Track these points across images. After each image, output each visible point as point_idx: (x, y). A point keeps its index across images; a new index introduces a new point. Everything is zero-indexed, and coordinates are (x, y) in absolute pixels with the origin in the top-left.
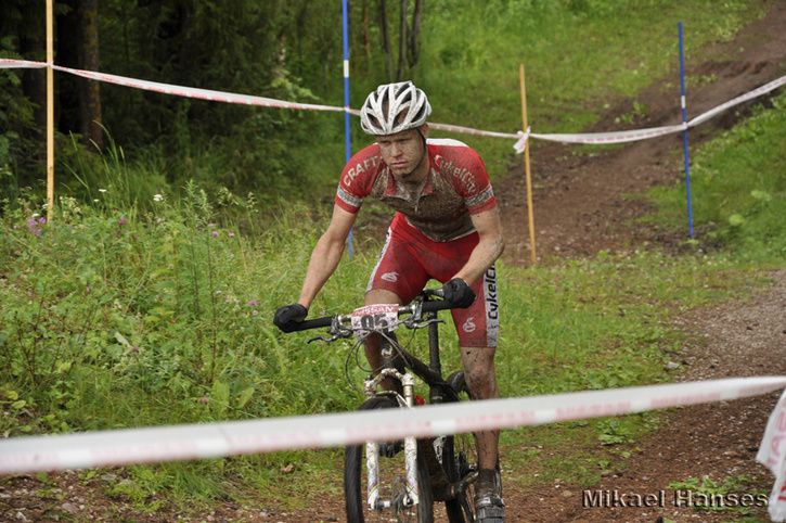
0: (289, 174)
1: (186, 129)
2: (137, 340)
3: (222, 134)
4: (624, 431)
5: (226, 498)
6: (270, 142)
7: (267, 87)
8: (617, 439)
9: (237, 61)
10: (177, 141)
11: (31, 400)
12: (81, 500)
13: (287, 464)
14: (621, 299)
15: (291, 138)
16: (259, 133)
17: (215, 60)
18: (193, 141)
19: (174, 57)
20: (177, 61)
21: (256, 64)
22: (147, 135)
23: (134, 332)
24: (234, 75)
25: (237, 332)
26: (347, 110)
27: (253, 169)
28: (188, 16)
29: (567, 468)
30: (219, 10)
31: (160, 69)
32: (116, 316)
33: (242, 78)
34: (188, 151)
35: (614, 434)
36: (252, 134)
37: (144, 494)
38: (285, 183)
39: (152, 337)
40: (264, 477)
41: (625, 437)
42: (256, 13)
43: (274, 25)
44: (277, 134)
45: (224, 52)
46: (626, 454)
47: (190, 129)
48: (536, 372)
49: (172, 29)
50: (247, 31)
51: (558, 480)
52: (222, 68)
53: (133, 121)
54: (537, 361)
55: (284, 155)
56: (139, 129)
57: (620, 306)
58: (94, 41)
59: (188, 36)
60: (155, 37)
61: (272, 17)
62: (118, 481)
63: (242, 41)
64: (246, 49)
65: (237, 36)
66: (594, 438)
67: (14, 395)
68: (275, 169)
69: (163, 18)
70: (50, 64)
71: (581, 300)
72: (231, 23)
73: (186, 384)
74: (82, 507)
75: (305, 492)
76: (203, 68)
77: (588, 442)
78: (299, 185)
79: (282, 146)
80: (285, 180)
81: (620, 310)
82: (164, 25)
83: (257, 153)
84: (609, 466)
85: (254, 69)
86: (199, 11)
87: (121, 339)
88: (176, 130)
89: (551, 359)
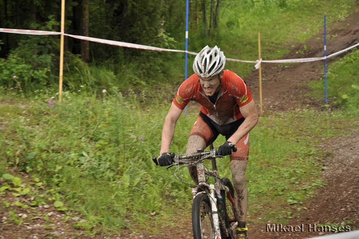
0: (164, 72)
1: (122, 53)
2: (92, 155)
3: (137, 56)
4: (298, 198)
5: (126, 228)
6: (156, 59)
7: (156, 37)
8: (295, 202)
9: (144, 26)
10: (119, 57)
11: (45, 182)
12: (63, 230)
13: (153, 212)
14: (297, 134)
15: (165, 58)
16: (151, 55)
17: (135, 25)
18: (125, 58)
19: (119, 24)
20: (120, 26)
21: (152, 28)
22: (107, 55)
23: (91, 151)
24: (142, 32)
25: (135, 150)
26: (187, 52)
27: (149, 70)
28: (125, 7)
29: (274, 216)
30: (138, 5)
31: (113, 28)
32: (83, 145)
33: (146, 33)
34: (123, 62)
35: (294, 199)
36: (149, 56)
37: (90, 227)
38: (161, 76)
39: (98, 153)
40: (143, 218)
41: (299, 201)
42: (152, 7)
43: (159, 12)
44: (159, 56)
45: (139, 22)
46: (299, 209)
47: (125, 53)
48: (261, 168)
49: (118, 13)
50: (149, 14)
51: (269, 221)
52: (138, 28)
53: (102, 49)
54: (262, 163)
55: (162, 65)
56: (104, 53)
57: (297, 137)
58: (87, 17)
59: (125, 16)
60: (112, 16)
61: (159, 9)
62: (79, 220)
63: (146, 18)
64: (148, 21)
65: (144, 16)
66: (285, 201)
67: (37, 180)
68: (158, 70)
69: (115, 8)
70: (62, 33)
71: (281, 134)
72: (142, 10)
73: (112, 174)
74: (63, 233)
75: (160, 225)
76: (130, 29)
77: (283, 203)
78: (167, 77)
79: (161, 61)
80: (162, 75)
81: (297, 139)
82: (115, 11)
83: (151, 64)
84: (291, 215)
85: (151, 29)
86: (130, 6)
87: (85, 154)
88: (119, 53)
89: (268, 163)
